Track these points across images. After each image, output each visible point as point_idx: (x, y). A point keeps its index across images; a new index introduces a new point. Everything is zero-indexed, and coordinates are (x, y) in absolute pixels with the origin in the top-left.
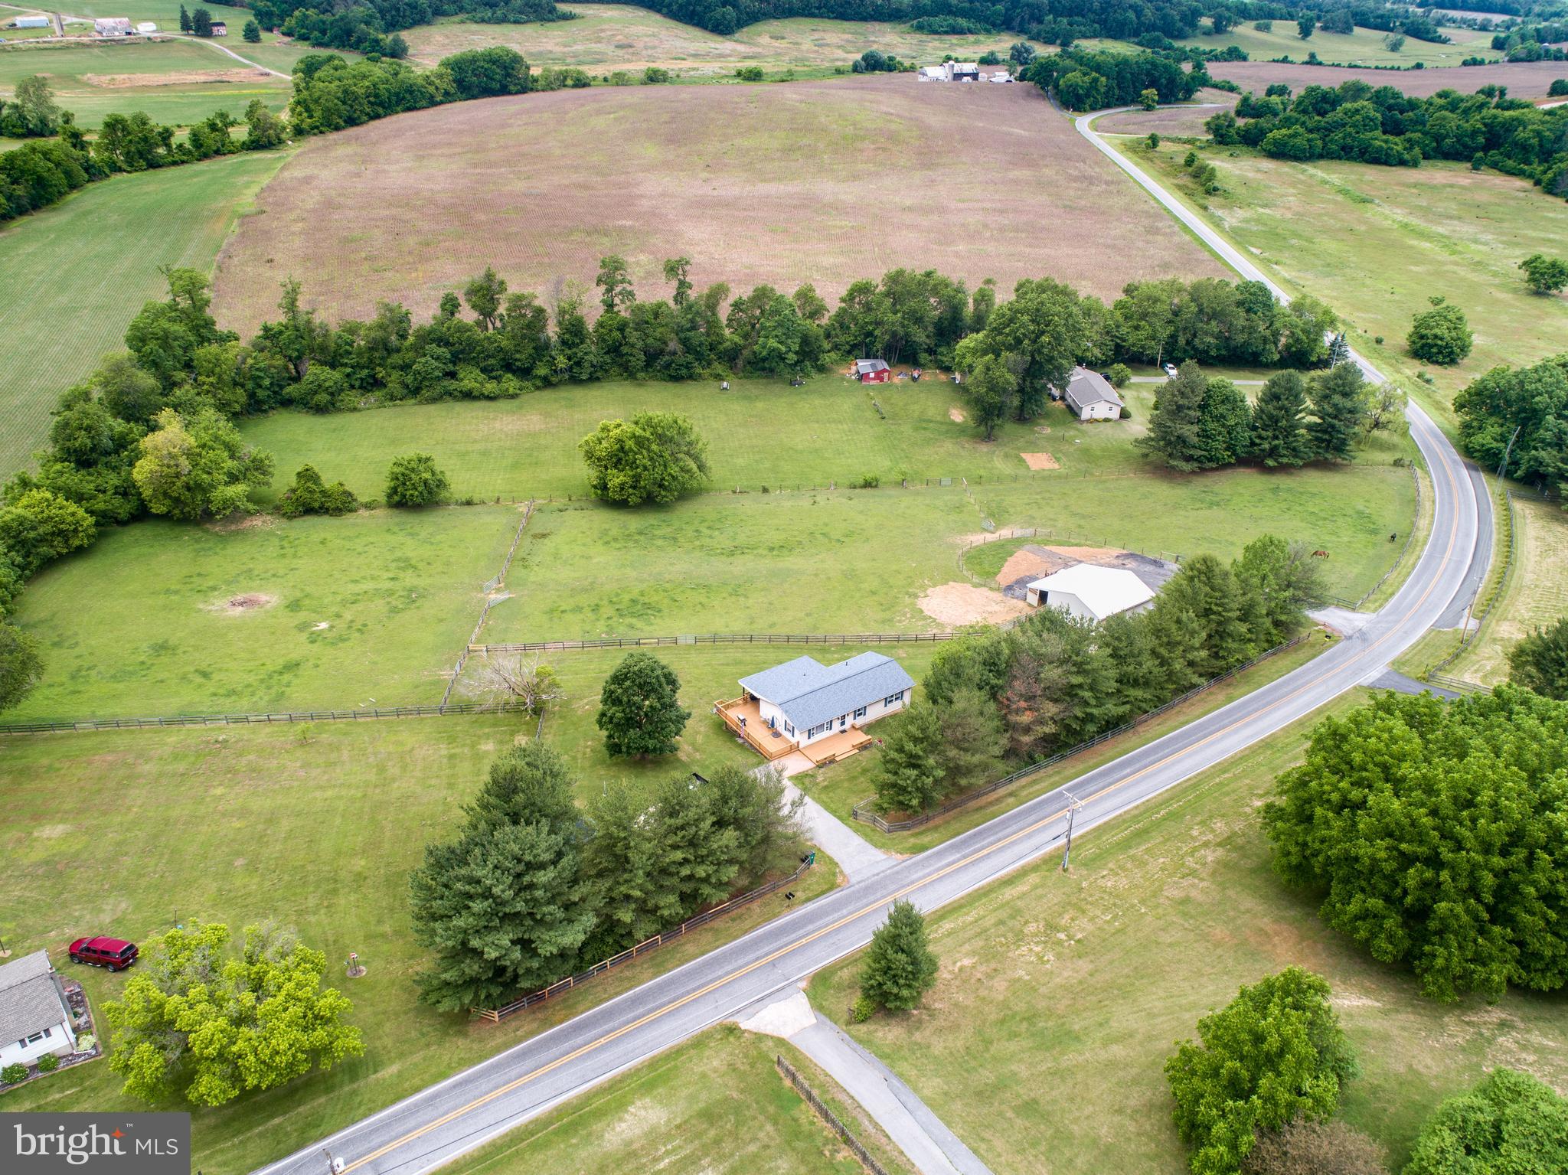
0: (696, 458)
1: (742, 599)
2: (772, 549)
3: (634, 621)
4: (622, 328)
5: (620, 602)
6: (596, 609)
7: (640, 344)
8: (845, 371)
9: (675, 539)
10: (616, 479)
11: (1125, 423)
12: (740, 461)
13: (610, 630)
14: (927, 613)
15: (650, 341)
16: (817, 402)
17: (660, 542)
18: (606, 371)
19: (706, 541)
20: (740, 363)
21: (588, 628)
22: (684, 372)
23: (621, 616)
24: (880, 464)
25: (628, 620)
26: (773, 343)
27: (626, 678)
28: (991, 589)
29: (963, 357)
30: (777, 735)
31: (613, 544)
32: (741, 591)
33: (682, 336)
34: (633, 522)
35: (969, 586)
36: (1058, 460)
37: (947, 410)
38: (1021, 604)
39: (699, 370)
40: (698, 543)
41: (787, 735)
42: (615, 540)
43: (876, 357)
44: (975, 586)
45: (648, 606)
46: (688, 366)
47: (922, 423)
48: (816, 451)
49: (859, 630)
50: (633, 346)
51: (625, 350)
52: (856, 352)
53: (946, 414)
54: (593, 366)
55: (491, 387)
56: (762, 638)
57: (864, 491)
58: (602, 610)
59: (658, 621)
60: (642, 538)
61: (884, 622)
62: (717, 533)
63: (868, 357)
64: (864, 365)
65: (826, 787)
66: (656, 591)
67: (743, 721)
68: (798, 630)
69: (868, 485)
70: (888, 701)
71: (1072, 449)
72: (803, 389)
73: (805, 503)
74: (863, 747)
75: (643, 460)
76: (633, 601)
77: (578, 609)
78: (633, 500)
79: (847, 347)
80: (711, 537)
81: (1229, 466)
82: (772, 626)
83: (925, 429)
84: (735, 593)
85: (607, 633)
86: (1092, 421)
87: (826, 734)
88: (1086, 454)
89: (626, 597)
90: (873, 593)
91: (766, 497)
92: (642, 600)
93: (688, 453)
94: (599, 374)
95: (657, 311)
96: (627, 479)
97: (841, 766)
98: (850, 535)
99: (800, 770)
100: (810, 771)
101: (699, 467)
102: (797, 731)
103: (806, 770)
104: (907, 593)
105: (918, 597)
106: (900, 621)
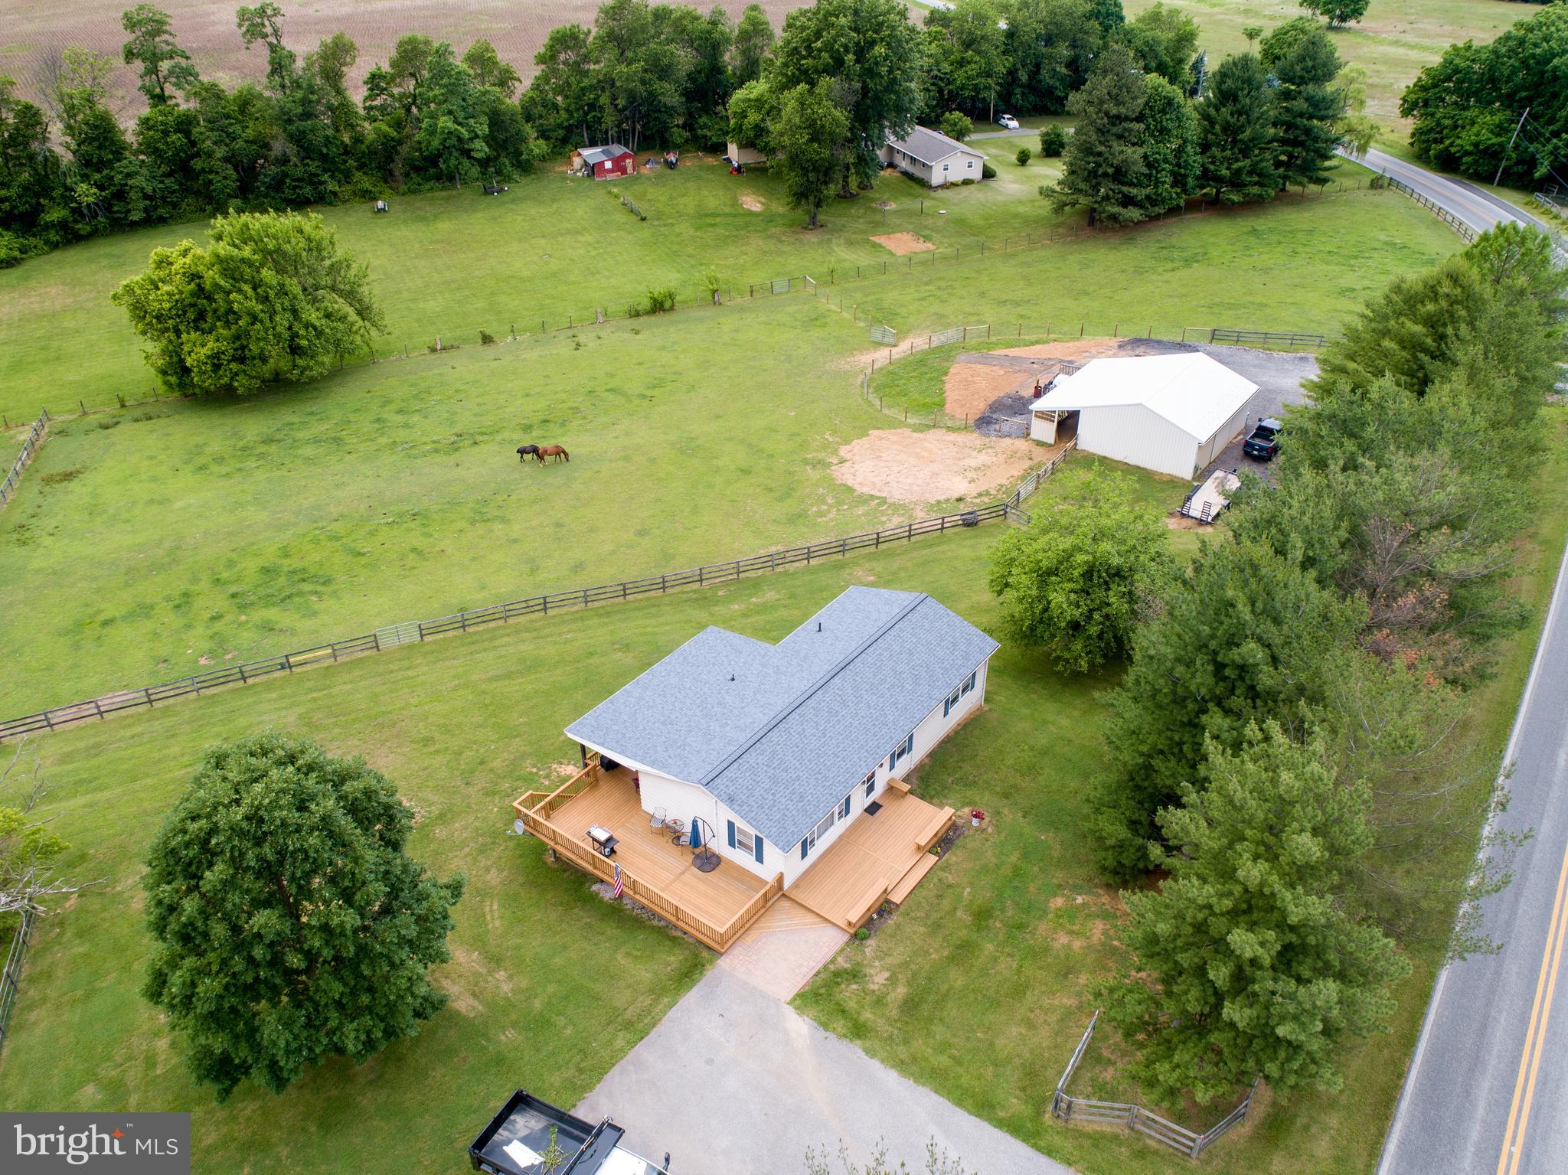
0: (350, 296)
1: (498, 527)
3: (272, 614)
4: (185, 124)
5: (238, 579)
6: (183, 602)
7: (220, 152)
8: (564, 169)
9: (337, 440)
10: (199, 349)
11: (991, 183)
12: (432, 306)
13: (220, 642)
14: (859, 489)
15: (239, 144)
16: (533, 212)
17: (309, 451)
18: (175, 205)
19: (401, 435)
20: (398, 168)
21: (164, 652)
22: (308, 191)
23: (243, 608)
24: (664, 279)
25: (260, 615)
26: (445, 123)
27: (208, 854)
28: (949, 429)
29: (743, 115)
30: (708, 861)
31: (215, 468)
33: (292, 128)
34: (252, 426)
35: (907, 432)
36: (927, 239)
37: (735, 199)
38: (1022, 445)
39: (332, 186)
40: (384, 440)
41: (742, 858)
42: (220, 460)
43: (605, 142)
44: (917, 429)
45: (301, 576)
46: (312, 180)
47: (703, 218)
48: (554, 275)
49: (750, 547)
50: (210, 155)
51: (197, 164)
52: (574, 139)
53: (735, 202)
54: (146, 197)
56: (568, 600)
57: (653, 318)
58: (199, 603)
59: (329, 603)
60: (273, 448)
61: (793, 519)
62: (416, 418)
63: (593, 144)
64: (592, 154)
65: (910, 1006)
66: (315, 541)
67: (609, 846)
68: (635, 567)
69: (659, 306)
70: (949, 701)
71: (940, 223)
72: (506, 198)
73: (565, 349)
74: (943, 842)
75: (244, 301)
76: (266, 570)
77: (144, 610)
78: (241, 384)
79: (561, 133)
80: (406, 426)
81: (1174, 211)
82: (578, 568)
83: (712, 225)
84: (479, 517)
85: (212, 654)
86: (947, 186)
87: (840, 826)
88: (961, 225)
89: (251, 566)
90: (746, 472)
91: (490, 351)
92: (287, 564)
93: (333, 289)
94: (162, 211)
95: (245, 102)
96: (223, 345)
97: (915, 919)
98: (658, 384)
99: (812, 964)
100: (840, 959)
101: (359, 313)
102: (768, 847)
103: (828, 957)
104: (805, 462)
105: (829, 465)
106: (821, 514)
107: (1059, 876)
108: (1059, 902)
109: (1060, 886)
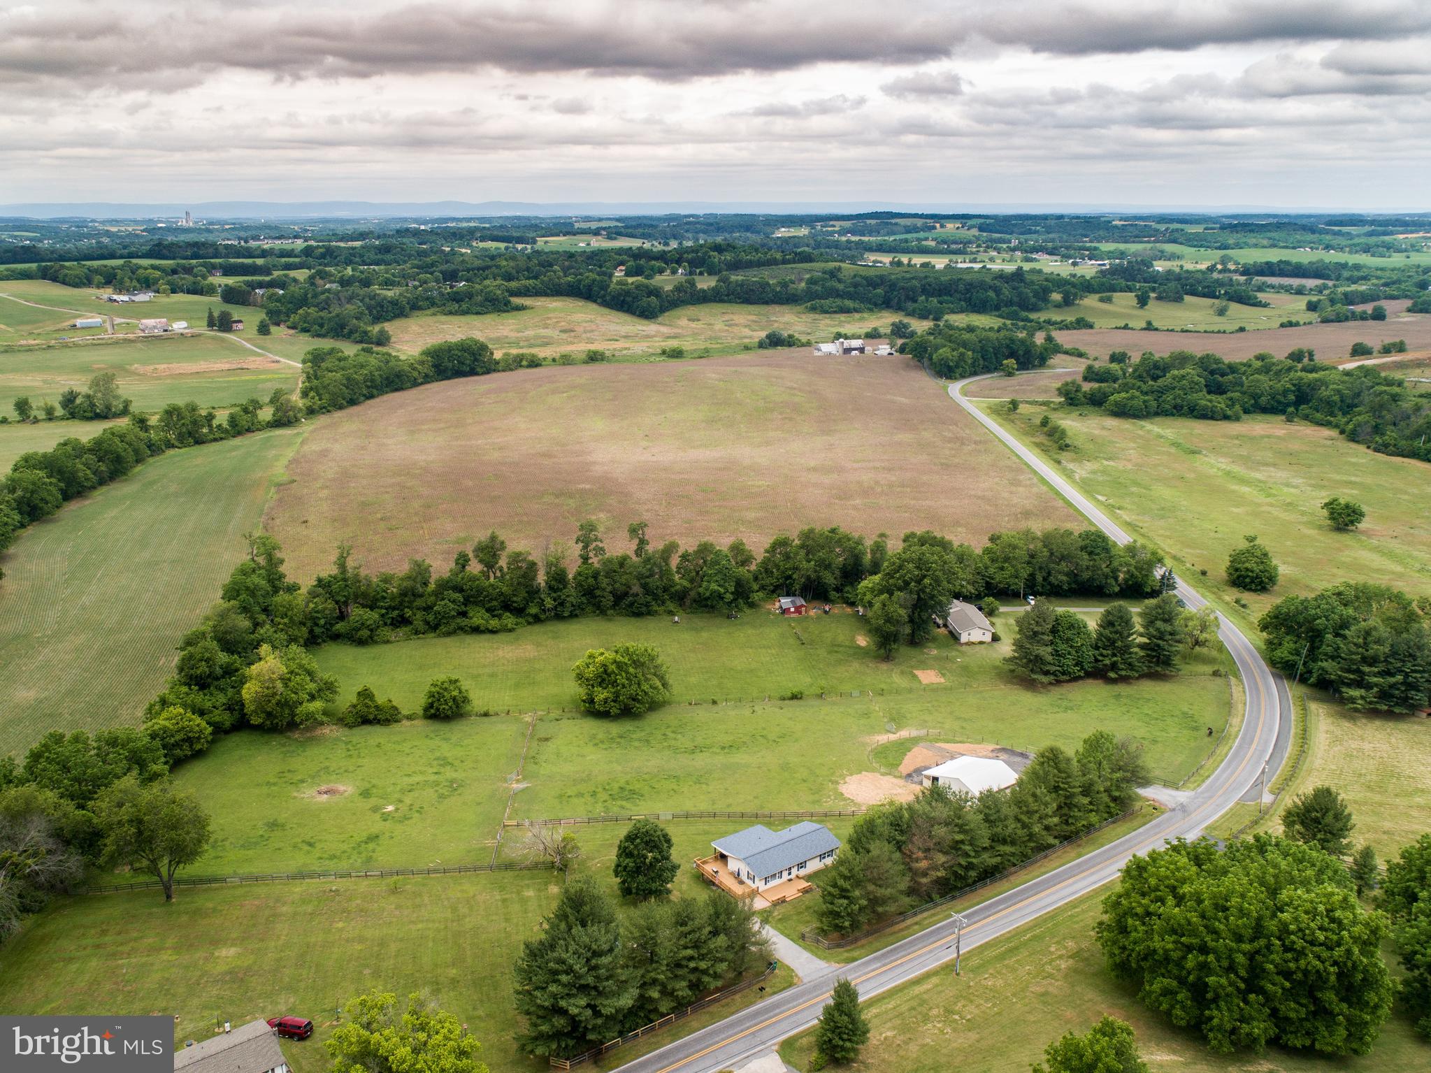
0: (661, 678)
1: (704, 786)
2: (723, 748)
3: (624, 803)
4: (596, 576)
5: (612, 790)
6: (594, 794)
7: (609, 588)
8: (770, 607)
9: (647, 741)
10: (601, 695)
11: (996, 645)
12: (693, 680)
13: (607, 810)
14: (846, 795)
15: (617, 585)
16: (749, 632)
17: (636, 744)
18: (583, 609)
19: (673, 743)
20: (688, 602)
21: (590, 809)
22: (644, 609)
23: (614, 799)
24: (803, 681)
25: (619, 803)
26: (714, 586)
27: (637, 837)
28: (895, 777)
29: (864, 594)
30: (742, 882)
31: (600, 745)
32: (703, 780)
33: (643, 581)
34: (615, 728)
35: (878, 775)
36: (943, 675)
37: (854, 637)
38: (918, 787)
39: (656, 608)
40: (665, 744)
41: (749, 882)
42: (602, 742)
43: (794, 595)
44: (882, 774)
45: (633, 792)
46: (647, 605)
47: (834, 647)
48: (752, 671)
49: (795, 808)
50: (604, 590)
51: (598, 593)
52: (778, 592)
53: (853, 639)
54: (573, 606)
55: (494, 623)
56: (721, 816)
57: (791, 702)
58: (598, 795)
59: (642, 803)
60: (622, 741)
61: (814, 802)
62: (679, 736)
63: (788, 595)
64: (786, 602)
65: (780, 919)
66: (638, 780)
67: (716, 872)
68: (750, 808)
69: (794, 697)
70: (822, 857)
71: (954, 666)
72: (738, 622)
73: (747, 712)
74: (806, 891)
75: (621, 679)
76: (621, 788)
77: (580, 795)
78: (614, 711)
79: (772, 588)
80: (675, 739)
81: (1076, 679)
82: (729, 806)
83: (836, 652)
84: (698, 782)
85: (605, 813)
86: (969, 644)
87: (777, 881)
88: (965, 669)
89: (616, 786)
90: (804, 781)
91: (715, 708)
92: (628, 787)
93: (655, 674)
94: (577, 612)
95: (622, 562)
96: (610, 695)
97: (791, 904)
98: (782, 736)
101: (663, 685)
102: (756, 879)
104: (830, 781)
105: (839, 783)
106: (826, 802)
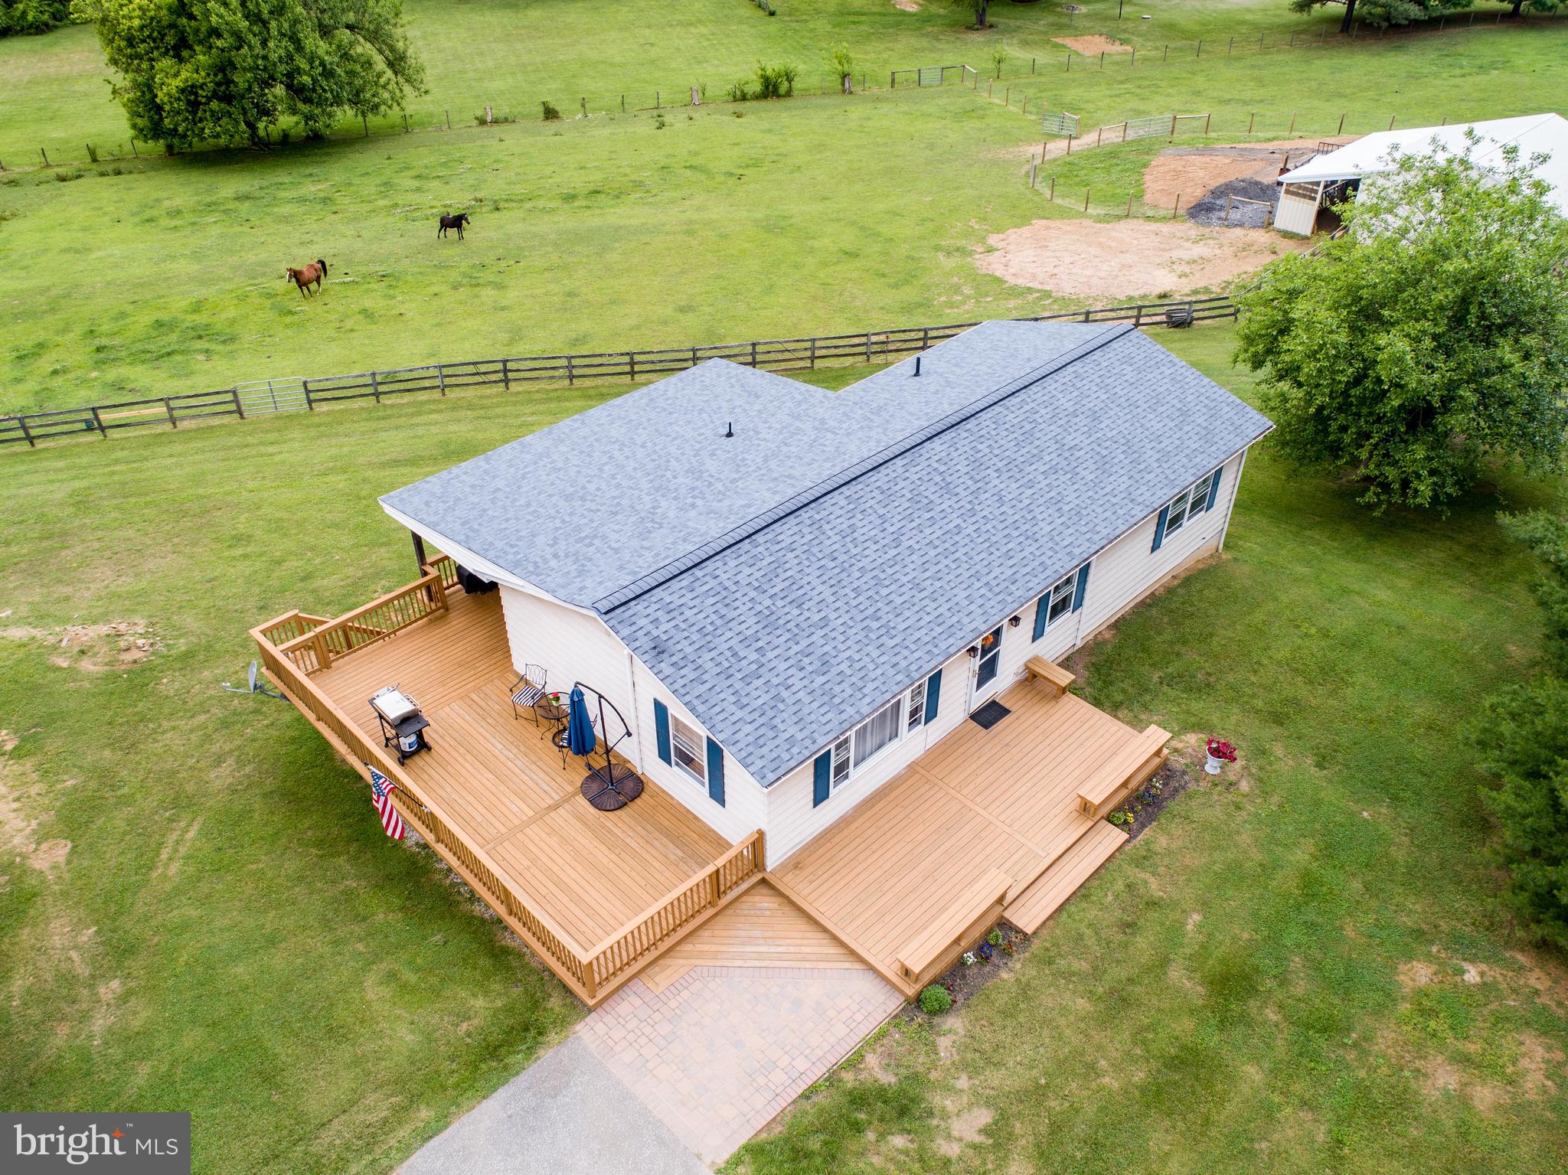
2: (570, 198)
14: (1012, 281)
23: (102, 363)
25: (118, 372)
28: (1149, 218)
30: (614, 784)
31: (164, 221)
32: (488, 276)
34: (229, 185)
35: (1088, 222)
36: (1124, 41)
40: (383, 202)
41: (679, 786)
42: (174, 214)
44: (1099, 219)
45: (200, 332)
47: (845, 16)
48: (652, 61)
53: (886, 2)
56: (542, 369)
57: (763, 104)
60: (243, 206)
62: (434, 183)
67: (407, 733)
69: (773, 92)
70: (1168, 521)
71: (1143, 27)
73: (644, 127)
74: (1142, 802)
80: (419, 190)
83: (855, 23)
84: (468, 282)
87: (912, 744)
88: (1171, 29)
89: (144, 319)
90: (851, 254)
91: (553, 126)
93: (358, 28)
96: (202, 77)
97: (1068, 975)
98: (756, 164)
99: (802, 1065)
100: (872, 1060)
101: (389, 63)
102: (732, 768)
103: (842, 1051)
104: (937, 248)
105: (971, 253)
107: (1414, 910)
108: (1418, 974)
109: (1418, 934)
